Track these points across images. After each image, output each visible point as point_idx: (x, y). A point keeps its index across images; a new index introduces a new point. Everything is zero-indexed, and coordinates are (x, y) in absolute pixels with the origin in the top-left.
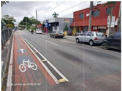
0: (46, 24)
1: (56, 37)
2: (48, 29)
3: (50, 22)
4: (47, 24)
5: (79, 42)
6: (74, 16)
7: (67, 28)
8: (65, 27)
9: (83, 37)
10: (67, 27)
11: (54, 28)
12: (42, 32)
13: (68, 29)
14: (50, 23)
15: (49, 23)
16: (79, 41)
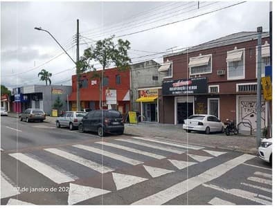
0: (17, 96)
1: (30, 121)
2: (22, 106)
3: (25, 92)
4: (19, 95)
5: (59, 127)
6: (73, 82)
7: (60, 104)
8: (56, 102)
9: (63, 118)
10: (59, 102)
11: (33, 103)
12: (6, 113)
13: (62, 105)
14: (26, 95)
15: (22, 95)
16: (60, 125)
